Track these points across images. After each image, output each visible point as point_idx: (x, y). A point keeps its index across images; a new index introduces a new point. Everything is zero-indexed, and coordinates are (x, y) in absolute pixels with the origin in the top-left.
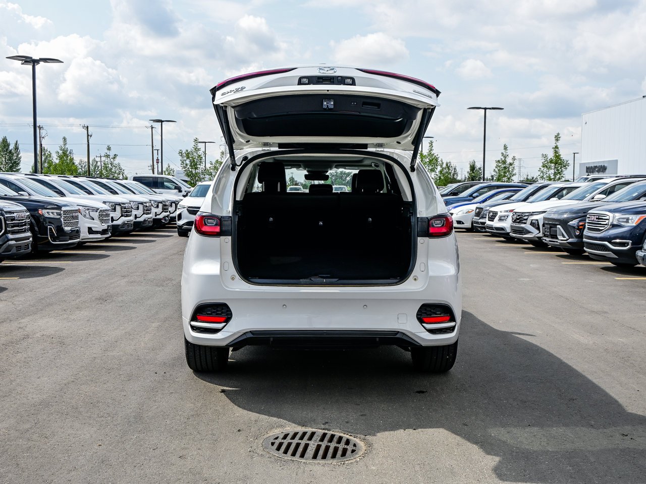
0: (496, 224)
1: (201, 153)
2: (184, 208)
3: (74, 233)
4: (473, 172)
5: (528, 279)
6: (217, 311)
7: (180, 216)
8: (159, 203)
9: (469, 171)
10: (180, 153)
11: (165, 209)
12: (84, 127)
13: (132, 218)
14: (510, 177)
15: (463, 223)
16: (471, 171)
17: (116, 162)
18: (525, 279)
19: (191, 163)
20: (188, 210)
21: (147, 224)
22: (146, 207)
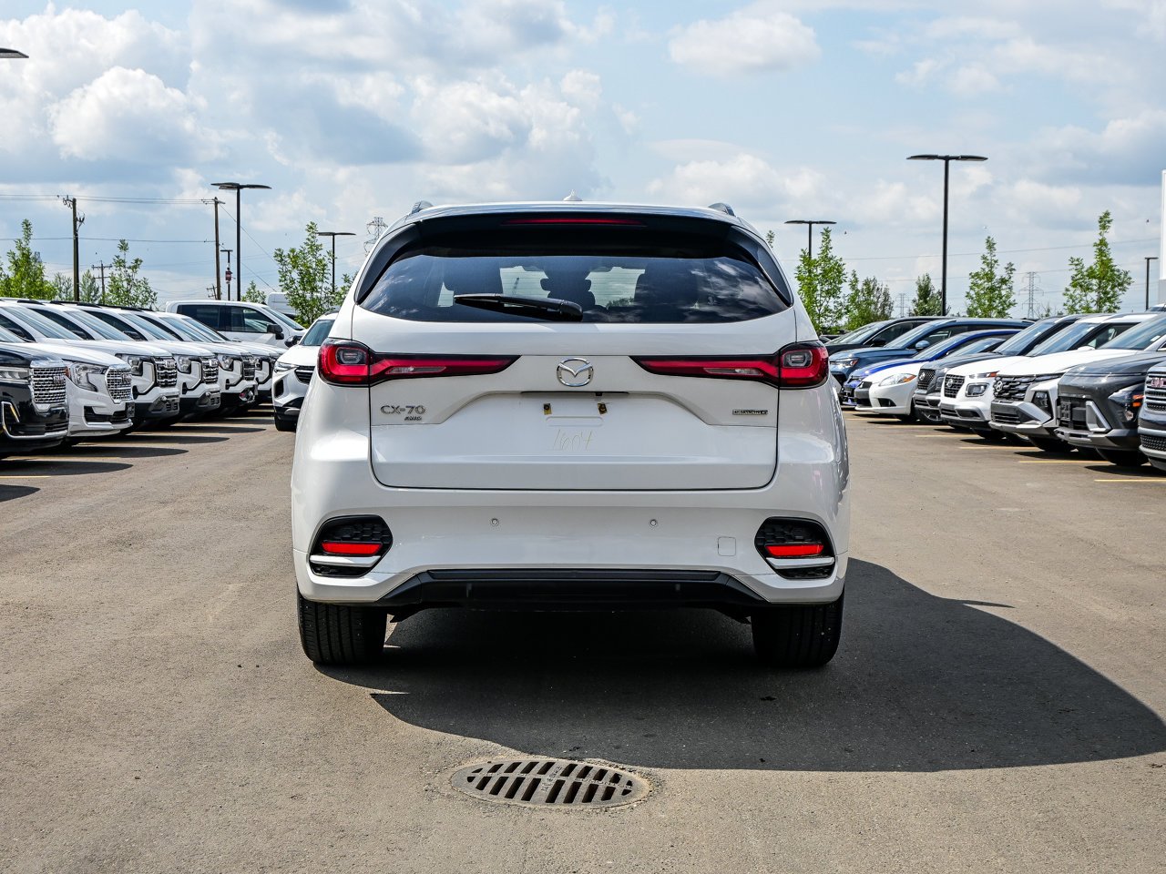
0: (961, 402)
1: (323, 254)
2: (289, 368)
3: (56, 418)
4: (926, 302)
5: (1017, 509)
6: (363, 532)
7: (280, 388)
8: (234, 359)
9: (917, 298)
10: (276, 255)
11: (247, 373)
12: (66, 201)
13: (176, 390)
14: (1003, 309)
15: (893, 404)
16: (920, 298)
17: (139, 276)
18: (1010, 510)
19: (302, 279)
20: (296, 373)
21: (208, 404)
22: (208, 367)
